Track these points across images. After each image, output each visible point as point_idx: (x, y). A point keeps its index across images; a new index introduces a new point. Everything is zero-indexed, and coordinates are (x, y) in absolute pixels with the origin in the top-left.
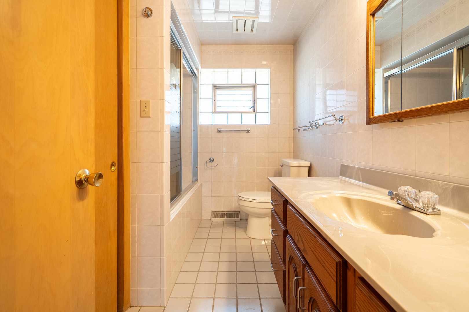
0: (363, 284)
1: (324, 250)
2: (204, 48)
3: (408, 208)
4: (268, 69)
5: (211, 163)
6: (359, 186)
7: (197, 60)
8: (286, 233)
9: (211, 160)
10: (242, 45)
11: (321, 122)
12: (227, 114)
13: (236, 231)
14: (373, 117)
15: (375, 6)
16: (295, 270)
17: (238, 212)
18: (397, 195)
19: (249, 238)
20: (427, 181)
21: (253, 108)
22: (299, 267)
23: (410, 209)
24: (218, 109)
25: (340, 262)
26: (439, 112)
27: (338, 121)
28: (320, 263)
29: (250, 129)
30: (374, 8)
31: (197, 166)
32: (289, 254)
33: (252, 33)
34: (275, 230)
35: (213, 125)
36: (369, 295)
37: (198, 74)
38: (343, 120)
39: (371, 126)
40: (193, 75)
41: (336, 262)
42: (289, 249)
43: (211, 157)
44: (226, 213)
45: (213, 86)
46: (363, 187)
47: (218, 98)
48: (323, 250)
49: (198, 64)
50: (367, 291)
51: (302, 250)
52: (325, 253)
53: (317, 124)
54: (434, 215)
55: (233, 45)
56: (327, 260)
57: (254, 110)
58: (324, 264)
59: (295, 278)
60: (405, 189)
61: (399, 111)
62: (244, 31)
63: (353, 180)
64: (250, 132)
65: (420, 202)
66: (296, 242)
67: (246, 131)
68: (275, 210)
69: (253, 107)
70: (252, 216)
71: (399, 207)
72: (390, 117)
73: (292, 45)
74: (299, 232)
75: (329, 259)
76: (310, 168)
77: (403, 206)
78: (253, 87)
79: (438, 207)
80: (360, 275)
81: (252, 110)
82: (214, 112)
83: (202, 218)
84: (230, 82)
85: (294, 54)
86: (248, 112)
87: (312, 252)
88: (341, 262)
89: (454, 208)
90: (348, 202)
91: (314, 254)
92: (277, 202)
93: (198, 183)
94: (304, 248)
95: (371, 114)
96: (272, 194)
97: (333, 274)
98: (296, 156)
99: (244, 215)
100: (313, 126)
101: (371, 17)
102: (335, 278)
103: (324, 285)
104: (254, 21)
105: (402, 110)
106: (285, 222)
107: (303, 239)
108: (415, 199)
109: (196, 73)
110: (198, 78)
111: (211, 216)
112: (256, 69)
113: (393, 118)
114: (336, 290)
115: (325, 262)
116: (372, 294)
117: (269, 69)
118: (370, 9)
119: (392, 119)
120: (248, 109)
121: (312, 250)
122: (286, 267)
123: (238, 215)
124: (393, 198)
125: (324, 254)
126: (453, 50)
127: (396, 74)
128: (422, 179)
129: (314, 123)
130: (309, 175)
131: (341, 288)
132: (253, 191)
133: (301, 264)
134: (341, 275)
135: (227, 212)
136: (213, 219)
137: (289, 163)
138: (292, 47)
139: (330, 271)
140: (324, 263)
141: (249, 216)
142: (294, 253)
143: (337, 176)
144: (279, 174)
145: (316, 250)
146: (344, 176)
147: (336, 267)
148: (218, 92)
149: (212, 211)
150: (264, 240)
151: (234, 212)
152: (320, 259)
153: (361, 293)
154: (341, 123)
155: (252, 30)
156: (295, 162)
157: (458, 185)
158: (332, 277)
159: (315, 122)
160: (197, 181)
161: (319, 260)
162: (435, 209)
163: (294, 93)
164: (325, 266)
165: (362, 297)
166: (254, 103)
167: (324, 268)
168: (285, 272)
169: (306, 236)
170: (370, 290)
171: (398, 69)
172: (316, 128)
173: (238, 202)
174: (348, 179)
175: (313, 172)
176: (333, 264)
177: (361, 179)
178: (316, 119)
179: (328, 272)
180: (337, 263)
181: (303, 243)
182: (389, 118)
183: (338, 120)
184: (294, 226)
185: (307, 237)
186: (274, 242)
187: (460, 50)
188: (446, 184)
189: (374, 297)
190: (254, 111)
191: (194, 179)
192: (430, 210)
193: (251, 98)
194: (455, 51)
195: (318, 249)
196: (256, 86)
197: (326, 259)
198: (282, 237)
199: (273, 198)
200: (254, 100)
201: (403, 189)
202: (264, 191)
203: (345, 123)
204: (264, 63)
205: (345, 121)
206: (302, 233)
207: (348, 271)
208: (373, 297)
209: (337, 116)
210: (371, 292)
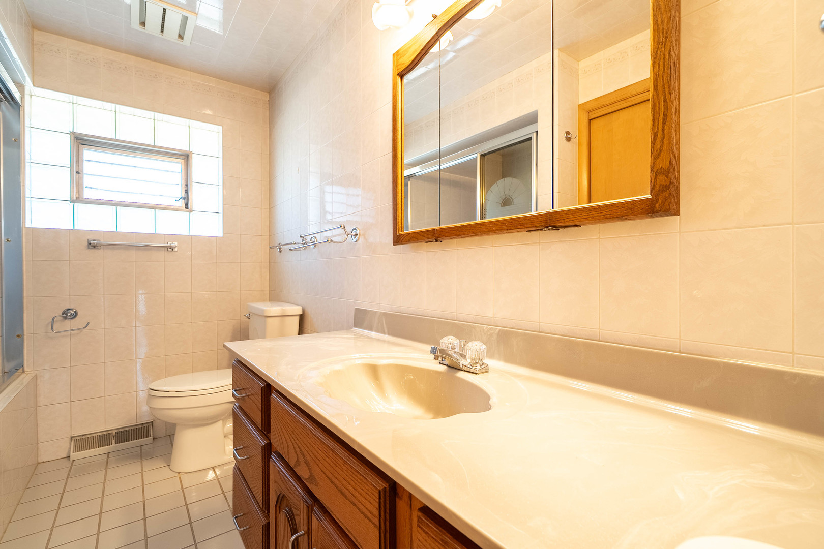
0: (428, 520)
1: (354, 472)
2: (39, 36)
3: (454, 367)
4: (217, 126)
5: (67, 322)
6: (384, 341)
7: (19, 62)
8: (268, 450)
9: (69, 314)
10: (155, 60)
11: (320, 238)
12: (114, 207)
13: (142, 467)
14: (403, 233)
15: (404, 63)
16: (291, 518)
17: (147, 425)
18: (442, 351)
19: (177, 474)
20: (470, 325)
21: (183, 201)
22: (298, 512)
23: (456, 369)
24: (87, 194)
25: (385, 488)
26: (484, 232)
27: (350, 236)
28: (346, 497)
29: (176, 244)
30: (403, 66)
31: (18, 333)
32: (276, 492)
33: (181, 43)
34: (242, 447)
35: (73, 232)
36: (441, 537)
37: (22, 98)
38: (357, 235)
39: (399, 247)
40: (5, 96)
41: (378, 491)
42: (275, 482)
43: (69, 308)
44: (114, 432)
45: (73, 138)
46: (389, 342)
47: (87, 167)
48: (352, 473)
49: (21, 71)
50: (436, 531)
51: (306, 479)
52: (356, 478)
53: (313, 240)
54: (482, 373)
55: (132, 55)
56: (360, 490)
57: (186, 205)
58: (353, 499)
59: (294, 537)
60: (449, 342)
61: (437, 227)
62: (162, 31)
63: (375, 333)
64: (176, 249)
65: (467, 358)
66: (292, 465)
67: (168, 247)
68: (240, 408)
69: (184, 198)
70: (185, 425)
71: (443, 368)
72: (426, 235)
73: (267, 92)
74: (299, 446)
75: (363, 488)
76: (302, 318)
77: (447, 365)
78: (183, 157)
79: (486, 361)
80: (422, 503)
81: (181, 203)
82: (78, 198)
83: (39, 462)
84: (122, 136)
85: (269, 110)
86: (173, 207)
87: (329, 479)
88: (388, 488)
89: (499, 359)
90: (374, 371)
91: (332, 482)
92: (247, 391)
93: (23, 375)
94: (311, 476)
95: (400, 229)
96: (235, 375)
97: (372, 514)
98: (275, 296)
99: (165, 427)
100: (307, 243)
101: (398, 79)
102: (376, 521)
103: (354, 537)
104: (185, 19)
105: (441, 226)
106: (265, 429)
107: (309, 458)
108: (461, 354)
109: (17, 95)
110: (21, 109)
111: (70, 448)
112: (191, 121)
113: (429, 236)
114: (378, 541)
115: (356, 494)
116: (444, 534)
117: (221, 128)
118: (397, 66)
119: (428, 239)
120: (172, 202)
121: (327, 476)
122: (268, 517)
123: (149, 431)
124: (436, 356)
125: (354, 480)
126: (476, 155)
127: (417, 174)
128: (464, 324)
129: (308, 238)
130: (301, 332)
131: (388, 535)
132: (185, 372)
133: (305, 506)
134: (388, 511)
135: (117, 431)
136: (74, 455)
137: (263, 310)
138: (266, 97)
139: (367, 509)
140: (353, 496)
141: (178, 428)
142: (287, 488)
143: (349, 328)
144: (243, 334)
145: (336, 475)
146: (361, 327)
147: (378, 500)
148: (88, 154)
149: (72, 437)
150: (213, 468)
151: (137, 427)
152: (345, 490)
153: (427, 538)
154: (355, 240)
155: (181, 36)
156: (275, 308)
157: (503, 330)
158: (370, 520)
159: (311, 236)
160: (21, 370)
161: (342, 493)
162: (483, 364)
163: (270, 181)
164: (356, 502)
165: (430, 545)
166: (186, 191)
167: (355, 505)
168: (267, 527)
169: (314, 452)
170: (440, 528)
171: (420, 168)
172: (312, 246)
173: (148, 403)
174: (366, 332)
175: (308, 325)
176: (372, 496)
177: (386, 330)
178: (312, 232)
179: (362, 513)
180: (380, 491)
181: (307, 465)
182: (424, 237)
183: (351, 234)
184: (286, 436)
185: (316, 454)
186: (239, 473)
187: (483, 156)
188: (491, 329)
189: (448, 538)
190: (186, 207)
191: (9, 366)
192: (478, 367)
193: (179, 179)
194: (478, 156)
195: (341, 473)
196: (190, 156)
197: (357, 488)
198: (258, 459)
199: (238, 383)
200: (187, 185)
201: (446, 341)
202: (211, 369)
203: (360, 241)
204: (209, 112)
205: (360, 239)
206: (305, 446)
207: (397, 500)
208: (446, 538)
209: (349, 229)
210: (443, 530)
